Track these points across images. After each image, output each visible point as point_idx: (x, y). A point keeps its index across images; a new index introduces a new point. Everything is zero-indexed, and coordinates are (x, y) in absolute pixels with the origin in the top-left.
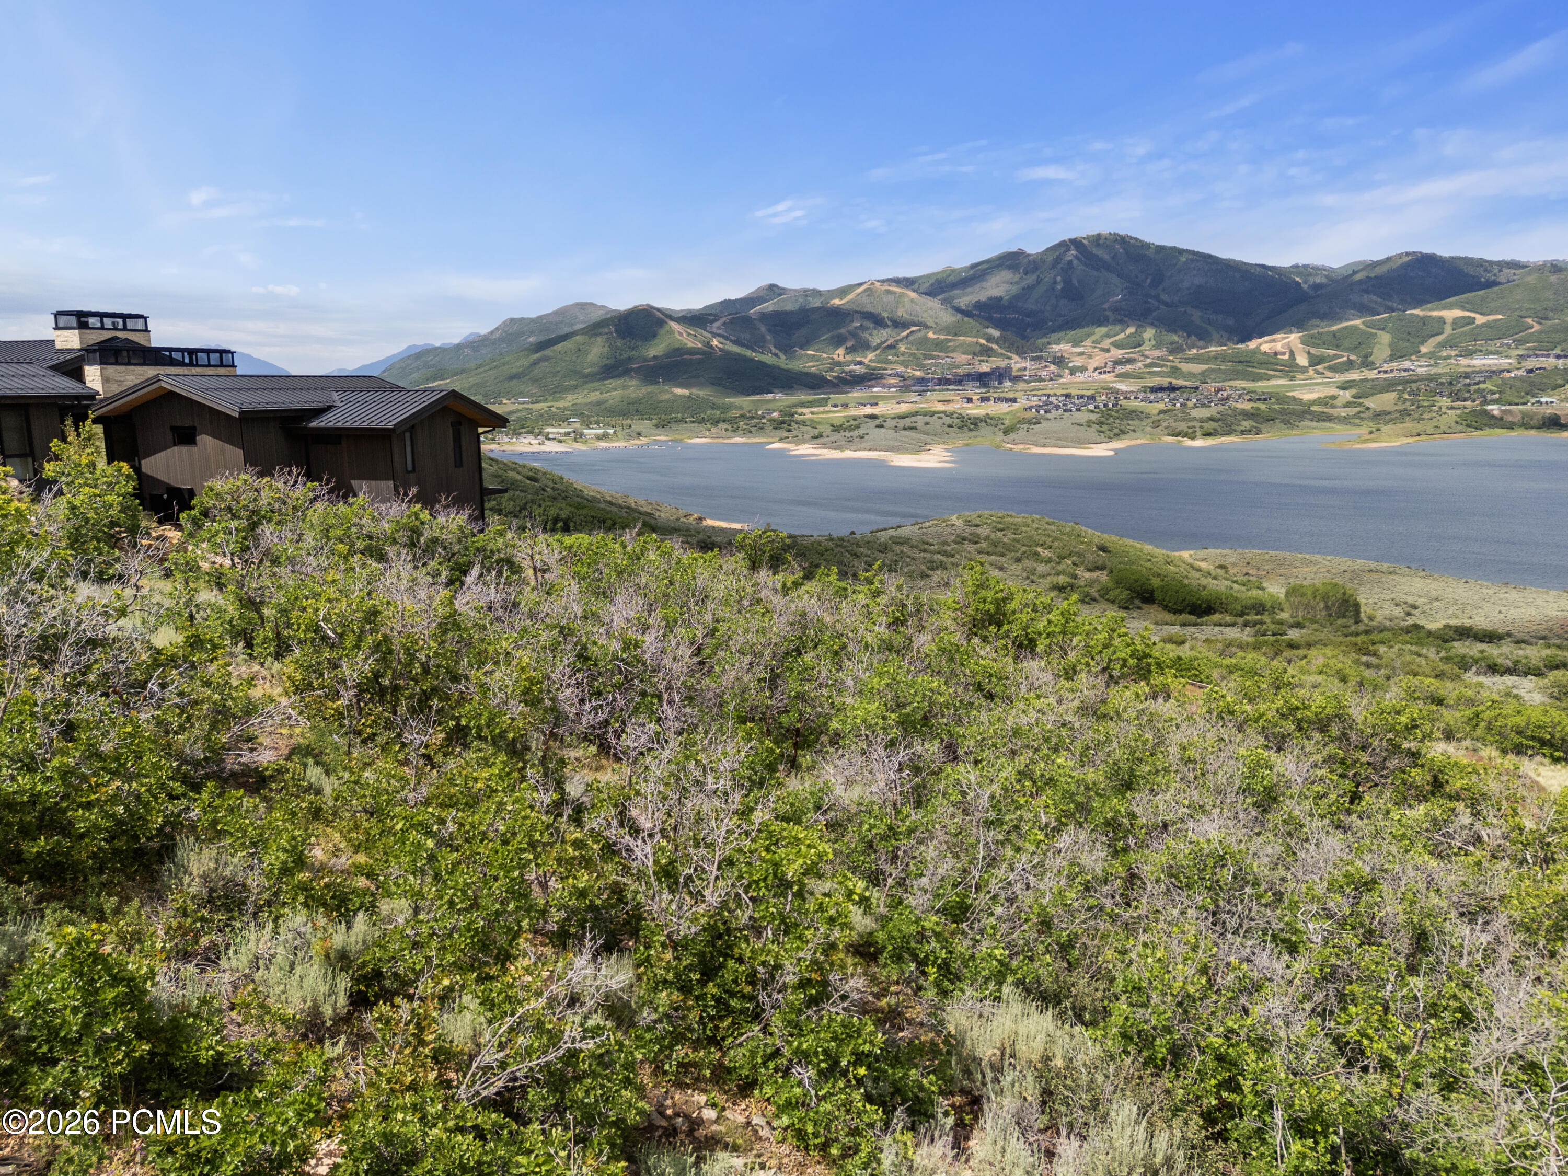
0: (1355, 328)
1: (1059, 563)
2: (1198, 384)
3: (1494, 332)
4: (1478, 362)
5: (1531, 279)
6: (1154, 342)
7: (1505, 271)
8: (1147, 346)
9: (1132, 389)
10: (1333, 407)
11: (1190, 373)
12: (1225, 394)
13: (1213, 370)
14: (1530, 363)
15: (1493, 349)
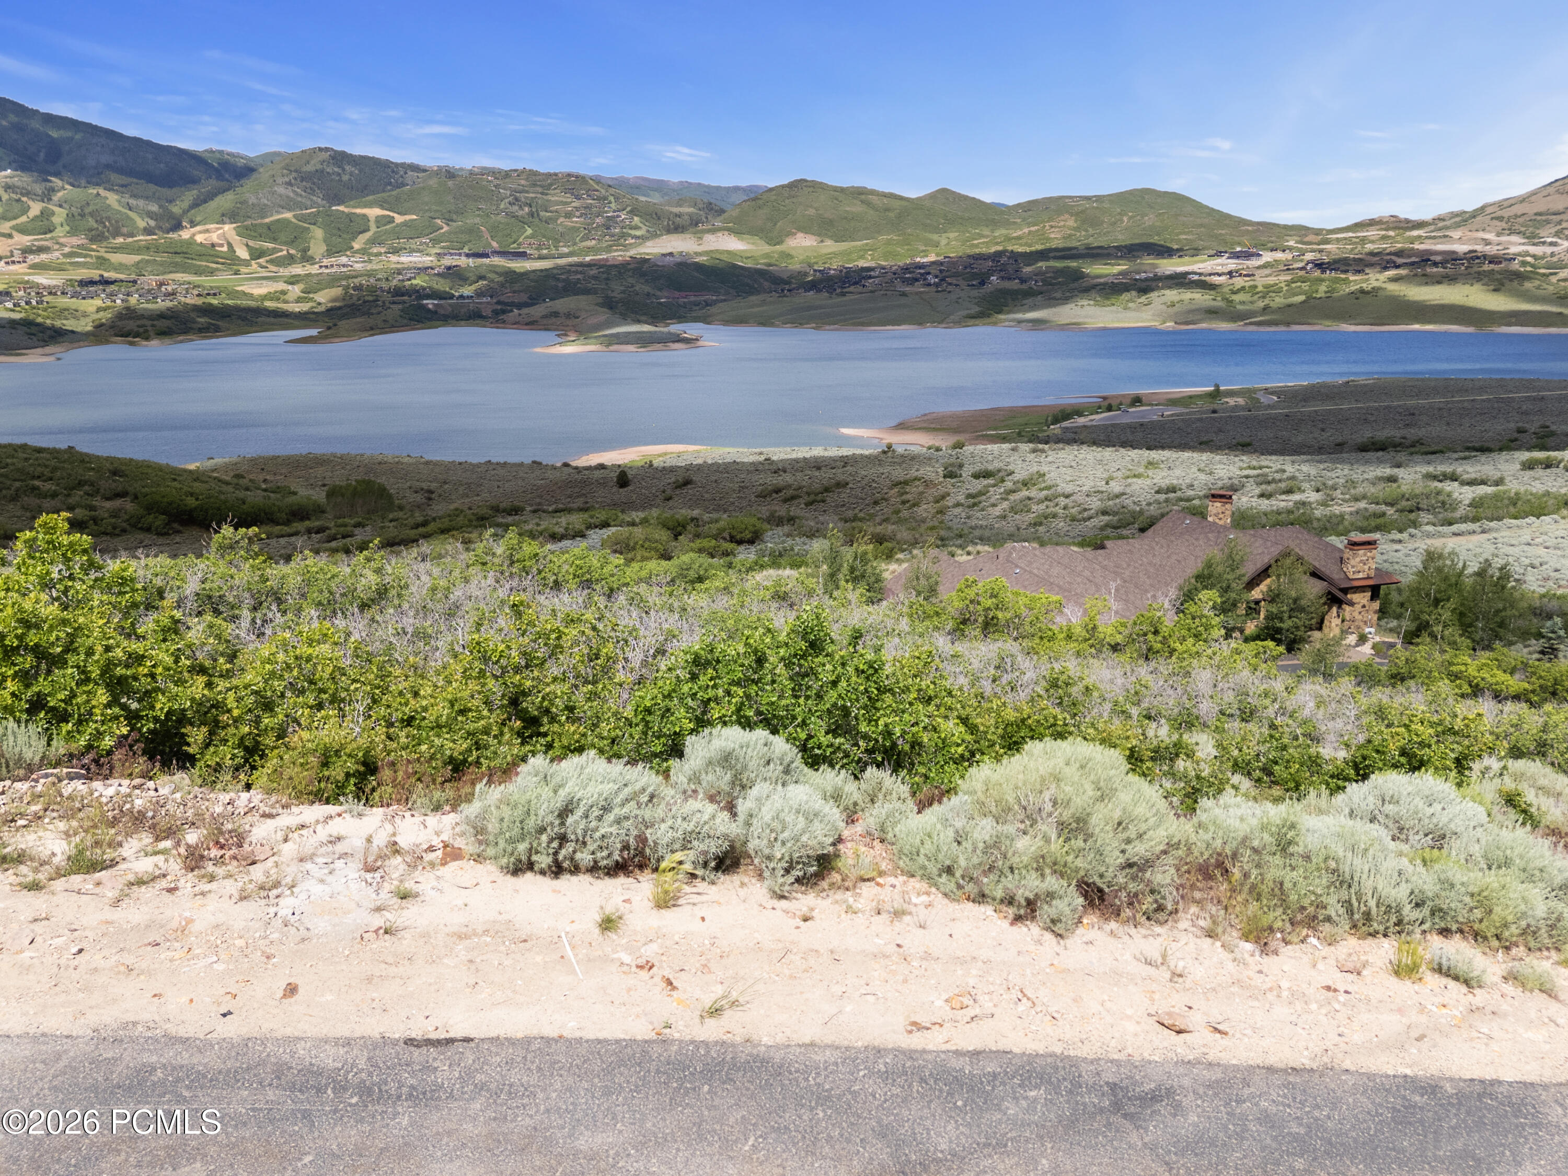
0: (286, 222)
1: (69, 495)
2: (133, 277)
3: (412, 232)
4: (406, 259)
5: (433, 182)
6: (68, 228)
7: (410, 173)
8: (59, 232)
9: (53, 282)
10: (286, 302)
11: (121, 264)
12: (170, 288)
13: (148, 261)
14: (448, 261)
15: (414, 246)
